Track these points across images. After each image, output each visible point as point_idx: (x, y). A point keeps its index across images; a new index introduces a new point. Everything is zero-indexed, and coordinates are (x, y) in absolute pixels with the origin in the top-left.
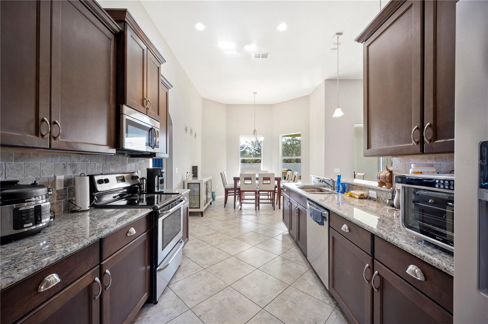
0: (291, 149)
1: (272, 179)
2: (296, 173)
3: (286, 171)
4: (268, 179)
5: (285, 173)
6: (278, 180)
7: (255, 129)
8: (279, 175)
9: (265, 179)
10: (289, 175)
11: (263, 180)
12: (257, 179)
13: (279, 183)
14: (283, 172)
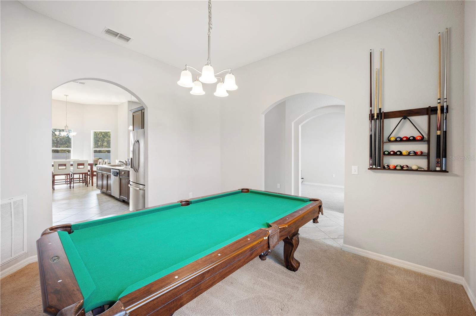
0: (101, 136)
1: (86, 165)
2: (106, 160)
3: (97, 160)
4: (83, 164)
5: (96, 161)
6: (91, 165)
7: (66, 125)
8: (91, 162)
9: (79, 165)
10: (100, 162)
11: (78, 166)
12: (72, 165)
13: (92, 168)
14: (94, 161)
